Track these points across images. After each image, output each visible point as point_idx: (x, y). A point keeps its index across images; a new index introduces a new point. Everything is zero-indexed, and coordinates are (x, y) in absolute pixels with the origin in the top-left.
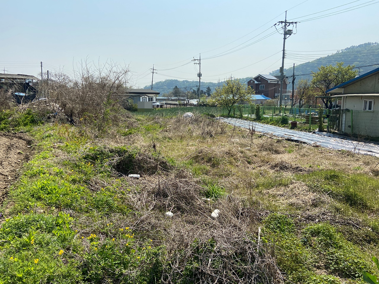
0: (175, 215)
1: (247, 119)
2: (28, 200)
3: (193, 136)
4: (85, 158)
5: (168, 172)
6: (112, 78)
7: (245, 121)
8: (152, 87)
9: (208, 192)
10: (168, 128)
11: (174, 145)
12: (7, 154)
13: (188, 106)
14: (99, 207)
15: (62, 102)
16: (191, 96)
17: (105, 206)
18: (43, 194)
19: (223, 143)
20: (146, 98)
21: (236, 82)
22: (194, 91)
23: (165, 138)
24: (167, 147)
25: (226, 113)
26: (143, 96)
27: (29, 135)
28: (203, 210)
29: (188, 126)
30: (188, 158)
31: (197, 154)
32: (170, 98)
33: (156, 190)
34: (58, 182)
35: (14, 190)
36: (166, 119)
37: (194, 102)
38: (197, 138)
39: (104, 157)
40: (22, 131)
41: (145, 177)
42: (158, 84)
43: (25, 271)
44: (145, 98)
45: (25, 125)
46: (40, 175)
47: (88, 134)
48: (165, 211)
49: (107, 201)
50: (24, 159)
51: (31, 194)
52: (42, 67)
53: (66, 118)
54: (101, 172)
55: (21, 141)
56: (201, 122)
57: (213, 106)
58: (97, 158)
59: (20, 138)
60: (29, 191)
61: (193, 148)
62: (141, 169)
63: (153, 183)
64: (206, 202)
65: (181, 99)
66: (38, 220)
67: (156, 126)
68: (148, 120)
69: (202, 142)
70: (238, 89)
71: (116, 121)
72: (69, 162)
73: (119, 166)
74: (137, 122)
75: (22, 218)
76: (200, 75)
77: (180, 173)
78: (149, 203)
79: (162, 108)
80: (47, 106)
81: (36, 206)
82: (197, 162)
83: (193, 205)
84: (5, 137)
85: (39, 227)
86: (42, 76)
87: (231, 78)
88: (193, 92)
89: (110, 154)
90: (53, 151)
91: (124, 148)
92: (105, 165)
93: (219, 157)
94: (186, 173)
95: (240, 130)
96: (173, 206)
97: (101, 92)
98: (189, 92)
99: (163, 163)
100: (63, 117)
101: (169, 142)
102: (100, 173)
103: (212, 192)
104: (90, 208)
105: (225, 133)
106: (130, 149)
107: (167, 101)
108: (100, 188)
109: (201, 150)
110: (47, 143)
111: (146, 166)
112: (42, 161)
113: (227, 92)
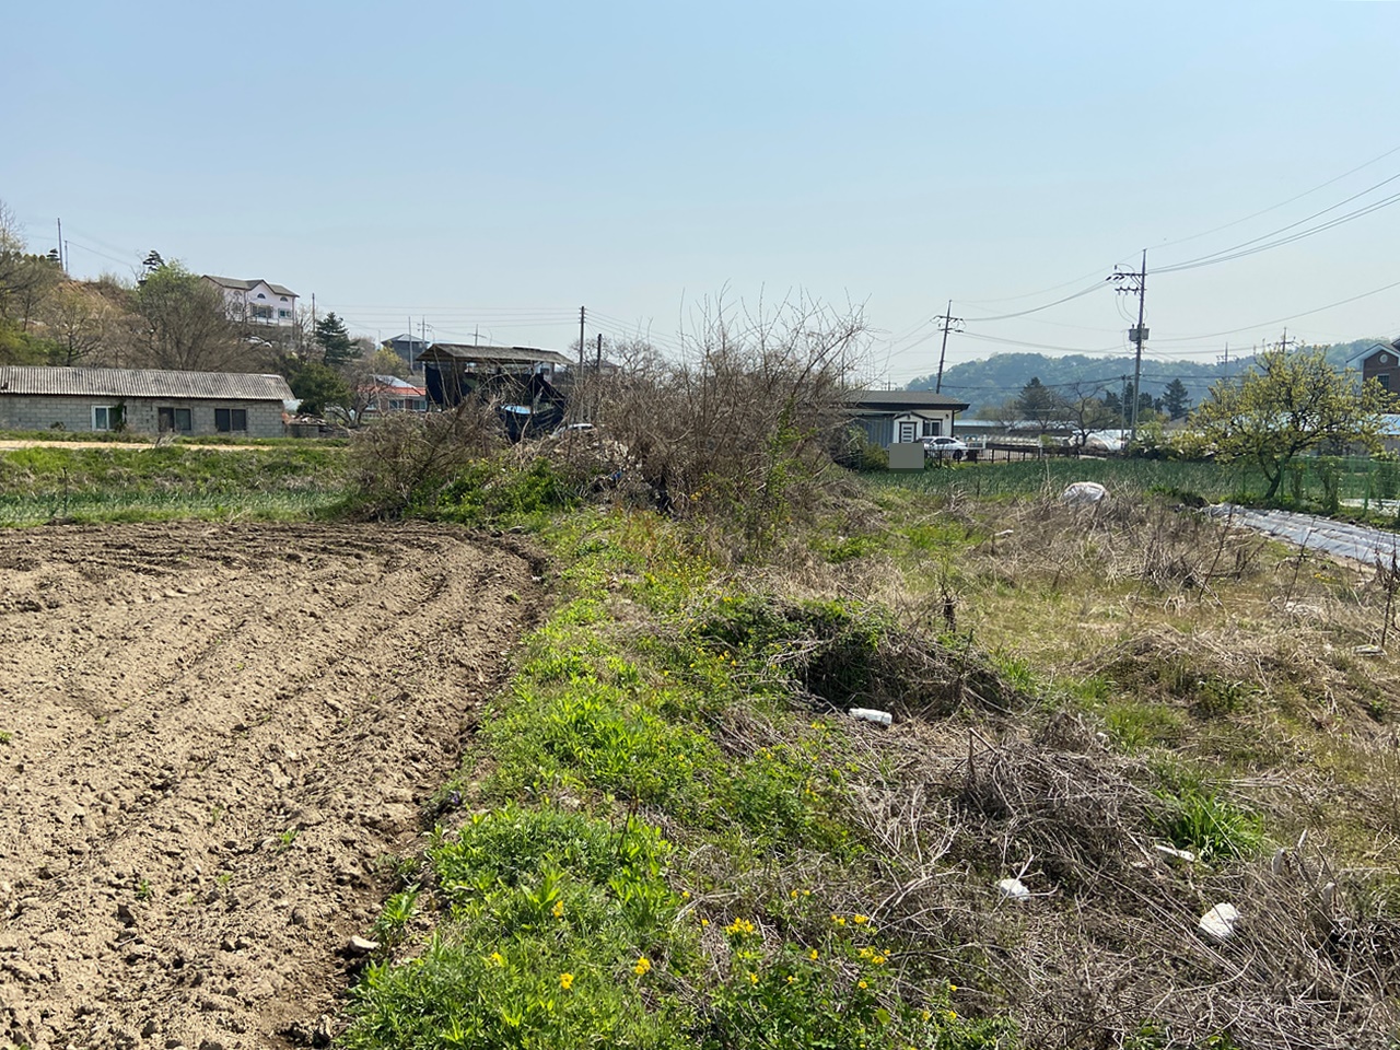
0: (1036, 897)
1: (1360, 518)
2: (535, 758)
3: (1107, 579)
4: (705, 633)
5: (1002, 716)
6: (802, 355)
7: (1353, 528)
8: (939, 381)
9: (1183, 825)
10: (998, 542)
11: (1027, 611)
12: (476, 601)
13: (1082, 457)
14: (751, 815)
15: (638, 439)
16: (1098, 419)
17: (774, 816)
18: (580, 744)
19: (1245, 615)
20: (915, 423)
21: (1311, 359)
22: (1111, 397)
23: (987, 578)
24: (996, 615)
25: (1256, 488)
26: (903, 415)
27: (536, 540)
28: (1161, 897)
29: (1084, 538)
30: (1089, 669)
31: (1126, 656)
32: (1006, 423)
33: (957, 783)
34: (623, 708)
35: (494, 719)
36: (990, 504)
37: (1111, 440)
38: (1126, 586)
39: (770, 636)
40: (518, 527)
41: (910, 725)
42: (964, 373)
43: (528, 1009)
44: (912, 426)
45: (528, 508)
46: (570, 679)
47: (714, 549)
48: (997, 873)
49: (778, 797)
50: (522, 618)
51: (544, 738)
52: (582, 322)
53: (648, 491)
54: (757, 690)
55: (514, 559)
56: (1142, 522)
57: (1195, 461)
58: (744, 636)
59: (513, 550)
60: (538, 729)
61: (1108, 629)
62: (898, 691)
63: (944, 751)
64: (1173, 862)
65: (1052, 430)
66: (564, 831)
67: (952, 529)
68: (922, 505)
69: (1146, 606)
70: (1319, 390)
71: (805, 504)
72: (657, 643)
73: (816, 671)
74: (880, 511)
75: (517, 819)
76: (1139, 335)
77: (1057, 725)
78: (932, 833)
79: (976, 461)
80: (594, 448)
81: (560, 785)
82: (1126, 687)
83: (1114, 866)
84: (470, 544)
85: (568, 857)
86: (581, 351)
87: (1284, 343)
88: (1107, 401)
89: (787, 625)
90: (609, 601)
91: (838, 608)
92: (771, 663)
93: (1229, 675)
94: (1084, 728)
95: (1324, 568)
96: (1031, 859)
97: (761, 405)
98: (1090, 402)
99: (983, 676)
100: (637, 487)
101: (1002, 595)
102: (754, 690)
103: (1202, 827)
104: (723, 817)
105: (1254, 575)
106: (859, 611)
107: (997, 438)
108: (755, 745)
109: (1146, 639)
110: (588, 573)
111: (914, 683)
112: (576, 630)
113: (1265, 403)
